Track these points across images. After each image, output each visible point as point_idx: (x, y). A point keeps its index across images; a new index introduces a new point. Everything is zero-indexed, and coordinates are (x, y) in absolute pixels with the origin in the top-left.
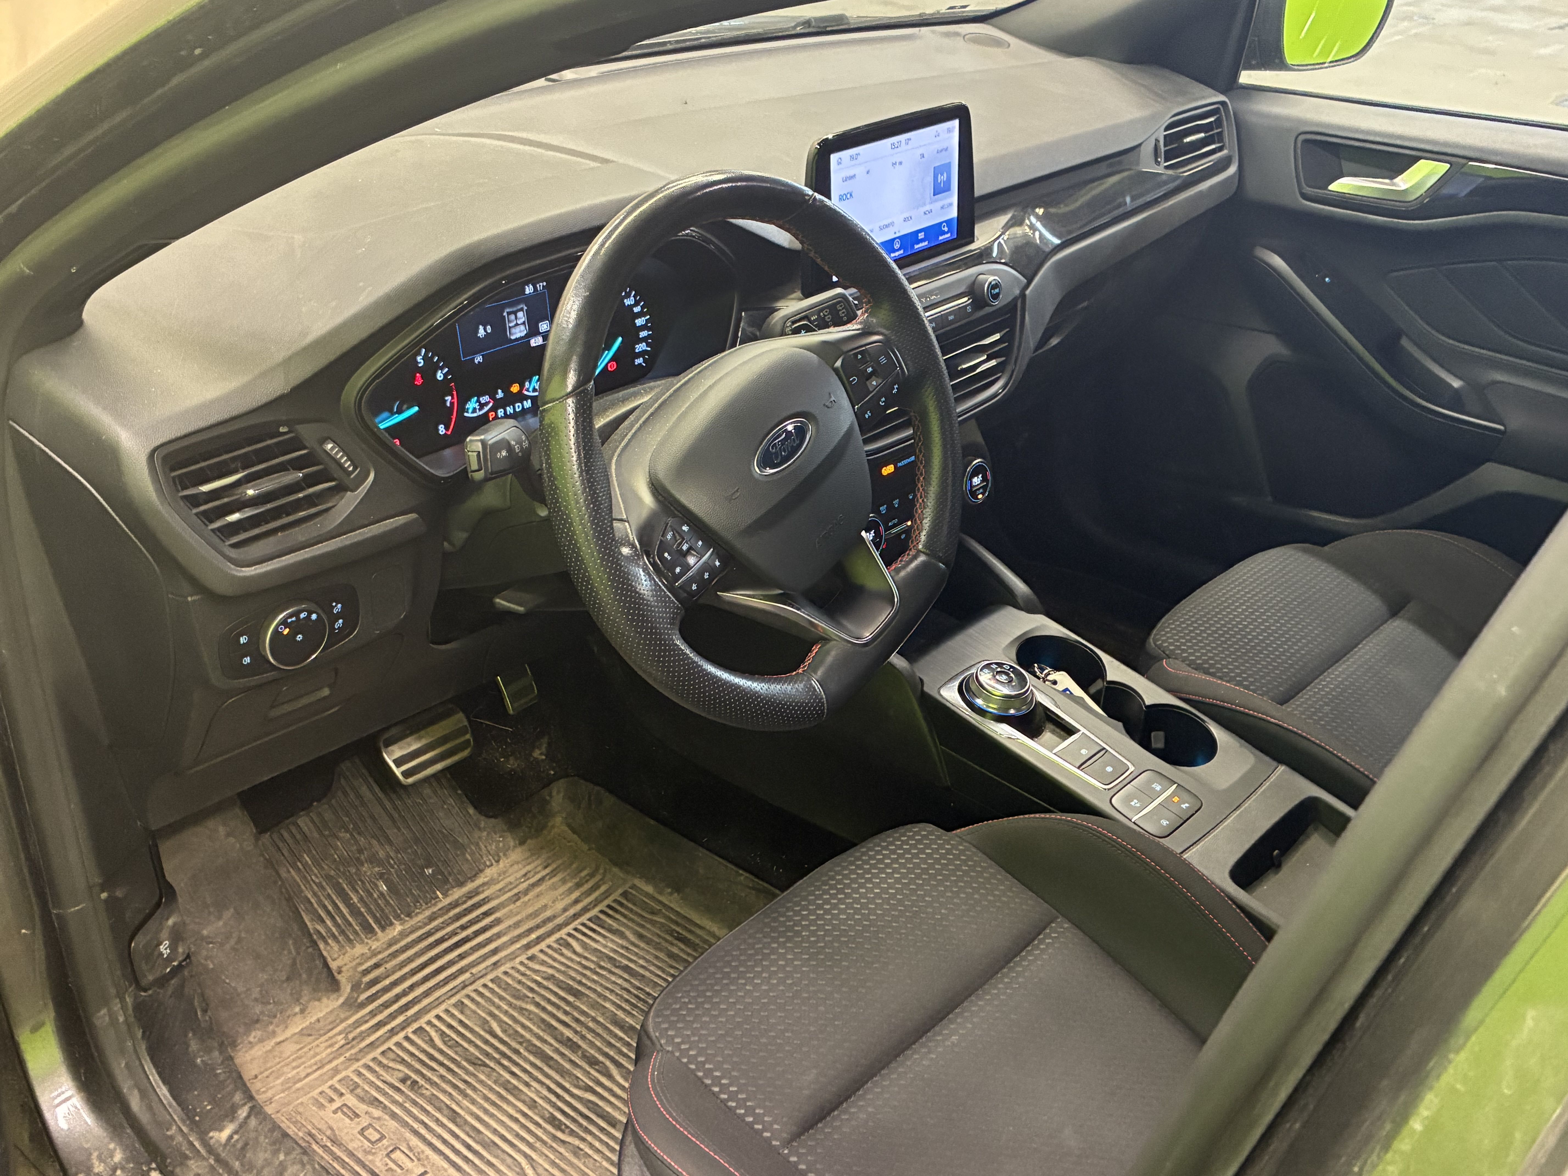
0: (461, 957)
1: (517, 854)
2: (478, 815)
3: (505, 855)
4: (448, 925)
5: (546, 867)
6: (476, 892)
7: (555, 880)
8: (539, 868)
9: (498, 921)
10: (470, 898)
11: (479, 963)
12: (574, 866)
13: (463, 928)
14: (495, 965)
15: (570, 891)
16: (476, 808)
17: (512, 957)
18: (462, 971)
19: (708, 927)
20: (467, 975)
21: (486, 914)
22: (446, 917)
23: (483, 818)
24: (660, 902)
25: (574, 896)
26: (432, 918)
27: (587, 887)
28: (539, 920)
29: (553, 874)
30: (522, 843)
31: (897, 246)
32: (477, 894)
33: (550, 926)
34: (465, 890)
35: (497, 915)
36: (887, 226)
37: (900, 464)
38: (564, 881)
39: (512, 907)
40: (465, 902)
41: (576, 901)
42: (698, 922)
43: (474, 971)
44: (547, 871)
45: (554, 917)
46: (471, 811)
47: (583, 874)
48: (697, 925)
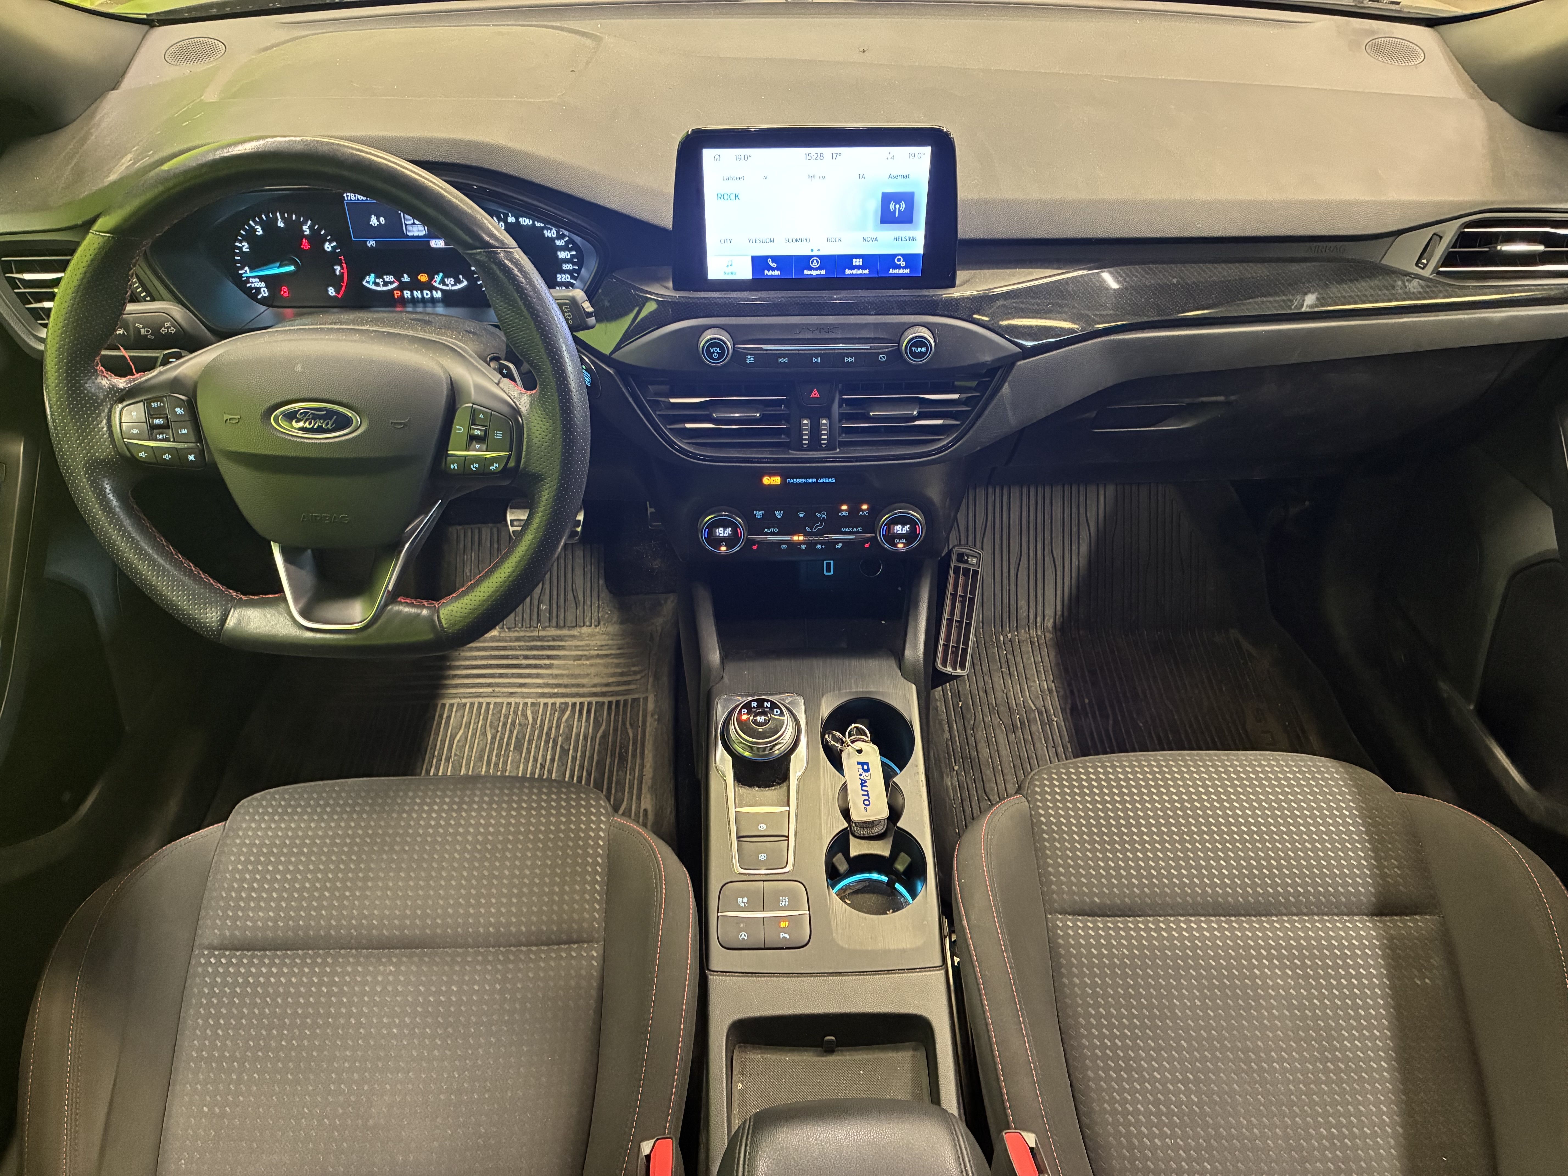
0: (501, 676)
1: (612, 629)
2: (604, 588)
3: (604, 624)
4: (521, 650)
5: (619, 649)
6: (561, 638)
7: (615, 661)
8: (615, 647)
9: (550, 667)
10: (554, 640)
11: (504, 687)
12: (634, 660)
13: (526, 657)
14: (511, 694)
15: (614, 675)
16: (606, 582)
17: (528, 696)
18: (489, 685)
19: (646, 760)
20: (490, 690)
21: (549, 657)
22: (527, 644)
23: (606, 591)
24: (644, 722)
25: (611, 680)
26: (518, 639)
27: (625, 679)
28: (574, 681)
29: (617, 656)
30: (622, 623)
31: (815, 265)
32: (561, 640)
33: (574, 690)
34: (559, 632)
35: (555, 662)
36: (801, 240)
37: (789, 480)
38: (617, 666)
39: (571, 662)
40: (548, 641)
41: (607, 685)
42: (646, 752)
43: (497, 689)
44: (618, 652)
45: (583, 686)
46: (601, 582)
47: (633, 669)
48: (642, 753)
